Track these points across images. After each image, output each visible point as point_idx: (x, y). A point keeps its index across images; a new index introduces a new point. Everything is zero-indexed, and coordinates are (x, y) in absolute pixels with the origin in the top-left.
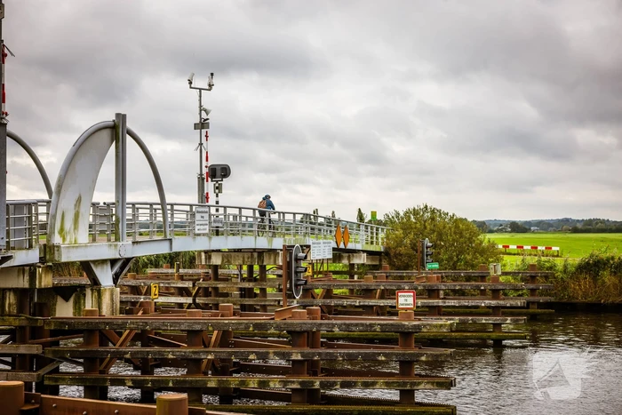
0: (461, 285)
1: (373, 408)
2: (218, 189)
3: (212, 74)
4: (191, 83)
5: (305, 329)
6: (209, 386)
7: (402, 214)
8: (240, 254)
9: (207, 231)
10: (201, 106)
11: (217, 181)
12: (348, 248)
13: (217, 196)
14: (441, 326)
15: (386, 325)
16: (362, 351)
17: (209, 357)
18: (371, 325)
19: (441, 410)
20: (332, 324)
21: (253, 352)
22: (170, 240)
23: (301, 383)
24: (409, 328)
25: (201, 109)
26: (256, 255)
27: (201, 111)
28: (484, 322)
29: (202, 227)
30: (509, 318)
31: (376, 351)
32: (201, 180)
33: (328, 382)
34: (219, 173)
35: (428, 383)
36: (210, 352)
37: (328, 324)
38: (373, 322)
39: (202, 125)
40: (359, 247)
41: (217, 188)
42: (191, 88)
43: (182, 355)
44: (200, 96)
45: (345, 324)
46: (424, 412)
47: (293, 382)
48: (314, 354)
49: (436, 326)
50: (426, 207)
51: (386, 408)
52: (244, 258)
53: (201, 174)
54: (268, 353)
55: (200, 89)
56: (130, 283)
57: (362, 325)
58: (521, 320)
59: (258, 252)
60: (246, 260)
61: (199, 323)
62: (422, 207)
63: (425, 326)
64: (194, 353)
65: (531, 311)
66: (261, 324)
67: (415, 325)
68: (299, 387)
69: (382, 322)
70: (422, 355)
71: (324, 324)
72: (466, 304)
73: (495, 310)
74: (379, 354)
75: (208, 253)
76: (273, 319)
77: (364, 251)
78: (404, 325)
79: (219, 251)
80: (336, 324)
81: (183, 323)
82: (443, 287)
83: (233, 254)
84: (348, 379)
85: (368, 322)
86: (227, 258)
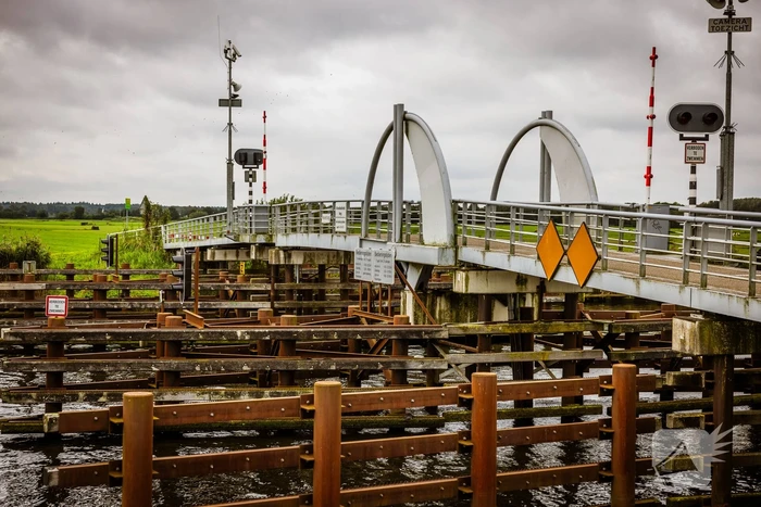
10: (230, 80)
11: (251, 168)
13: (251, 185)
25: (231, 83)
32: (230, 165)
34: (251, 159)
39: (232, 102)
41: (251, 176)
53: (230, 160)
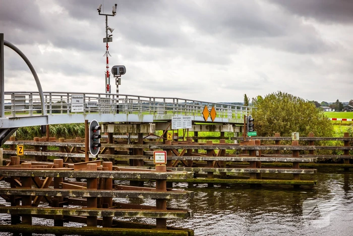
0: (271, 147)
1: (136, 230)
2: (118, 82)
3: (116, 5)
4: (99, 11)
5: (92, 176)
6: (32, 213)
7: (264, 98)
8: (126, 126)
9: (82, 111)
10: (107, 26)
11: (117, 77)
12: (215, 121)
13: (117, 87)
14: (180, 175)
15: (144, 174)
16: (128, 192)
17: (32, 195)
18: (134, 174)
19: (180, 232)
20: (109, 173)
21: (59, 192)
22: (47, 116)
23: (89, 213)
24: (158, 177)
25: (107, 28)
26: (135, 126)
27: (107, 30)
28: (286, 172)
29: (77, 108)
30: (303, 170)
31: (138, 192)
33: (107, 212)
34: (119, 71)
35: (171, 214)
36: (33, 191)
37: (107, 173)
38: (136, 172)
39: (108, 39)
40: (225, 120)
42: (100, 14)
43: (16, 193)
44: (107, 20)
45: (117, 173)
46: (169, 234)
47: (84, 212)
48: (98, 193)
49: (176, 175)
50: (281, 93)
51: (144, 230)
52: (128, 128)
54: (69, 192)
55: (107, 15)
56: (59, 145)
57: (129, 174)
58: (311, 171)
59: (137, 124)
60: (129, 129)
61: (26, 172)
62: (277, 93)
63: (169, 175)
64: (23, 191)
65: (344, 165)
66: (64, 173)
67: (162, 175)
68: (88, 215)
69: (142, 172)
70: (168, 195)
71: (104, 173)
72: (274, 160)
73: (295, 164)
74: (139, 194)
75: (106, 125)
76: (73, 170)
77: (231, 123)
78: (156, 175)
79: (113, 123)
80: (112, 173)
81: (16, 172)
82: (258, 149)
83: (121, 126)
84: (120, 210)
85: (133, 172)
86: (117, 128)
